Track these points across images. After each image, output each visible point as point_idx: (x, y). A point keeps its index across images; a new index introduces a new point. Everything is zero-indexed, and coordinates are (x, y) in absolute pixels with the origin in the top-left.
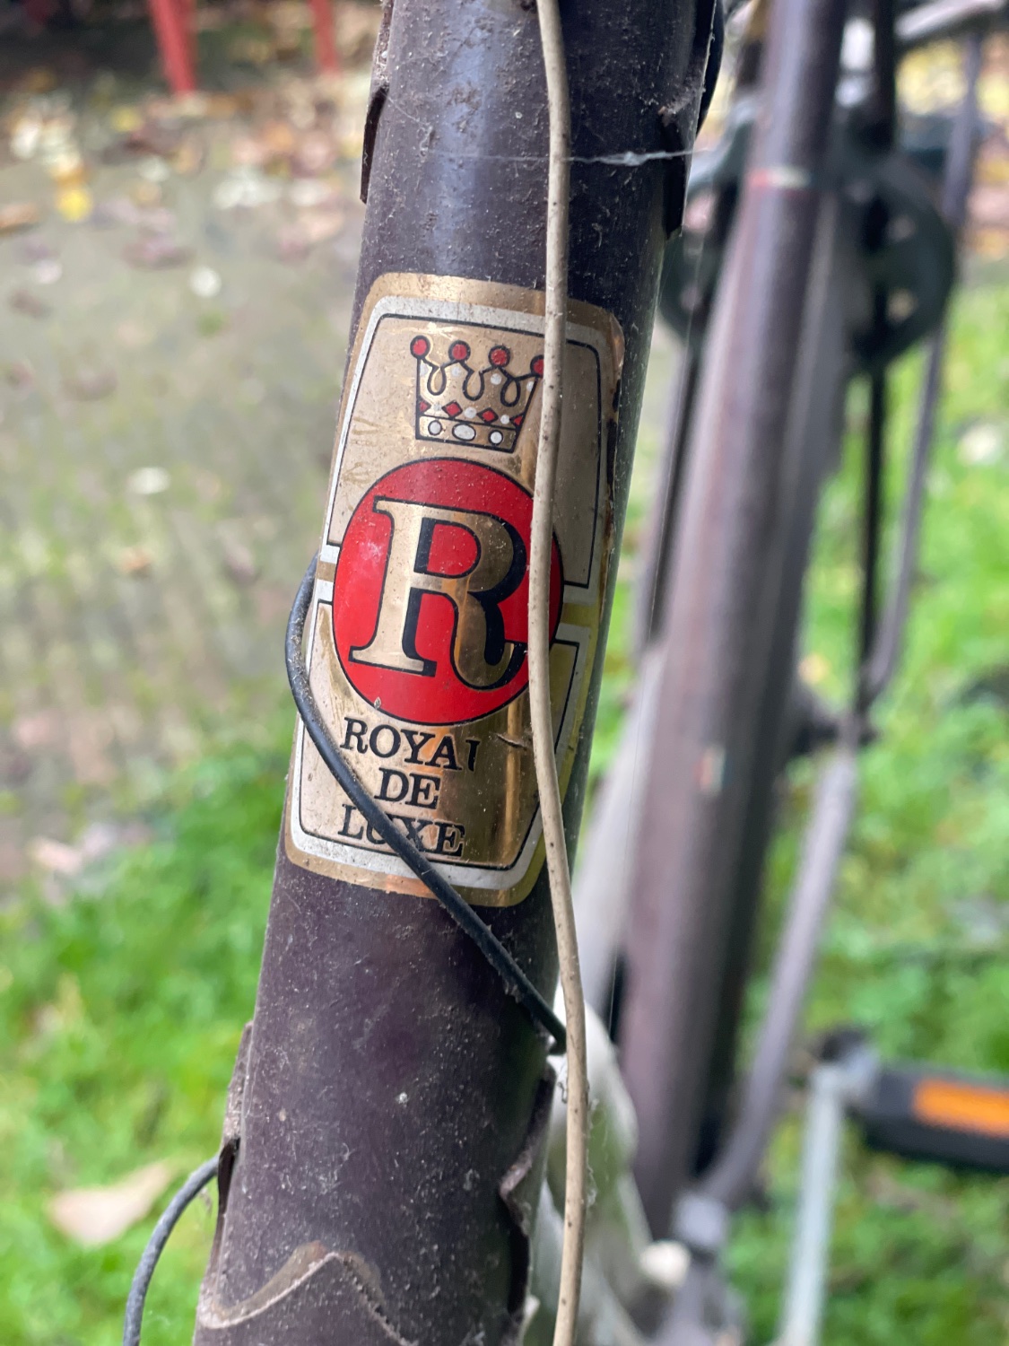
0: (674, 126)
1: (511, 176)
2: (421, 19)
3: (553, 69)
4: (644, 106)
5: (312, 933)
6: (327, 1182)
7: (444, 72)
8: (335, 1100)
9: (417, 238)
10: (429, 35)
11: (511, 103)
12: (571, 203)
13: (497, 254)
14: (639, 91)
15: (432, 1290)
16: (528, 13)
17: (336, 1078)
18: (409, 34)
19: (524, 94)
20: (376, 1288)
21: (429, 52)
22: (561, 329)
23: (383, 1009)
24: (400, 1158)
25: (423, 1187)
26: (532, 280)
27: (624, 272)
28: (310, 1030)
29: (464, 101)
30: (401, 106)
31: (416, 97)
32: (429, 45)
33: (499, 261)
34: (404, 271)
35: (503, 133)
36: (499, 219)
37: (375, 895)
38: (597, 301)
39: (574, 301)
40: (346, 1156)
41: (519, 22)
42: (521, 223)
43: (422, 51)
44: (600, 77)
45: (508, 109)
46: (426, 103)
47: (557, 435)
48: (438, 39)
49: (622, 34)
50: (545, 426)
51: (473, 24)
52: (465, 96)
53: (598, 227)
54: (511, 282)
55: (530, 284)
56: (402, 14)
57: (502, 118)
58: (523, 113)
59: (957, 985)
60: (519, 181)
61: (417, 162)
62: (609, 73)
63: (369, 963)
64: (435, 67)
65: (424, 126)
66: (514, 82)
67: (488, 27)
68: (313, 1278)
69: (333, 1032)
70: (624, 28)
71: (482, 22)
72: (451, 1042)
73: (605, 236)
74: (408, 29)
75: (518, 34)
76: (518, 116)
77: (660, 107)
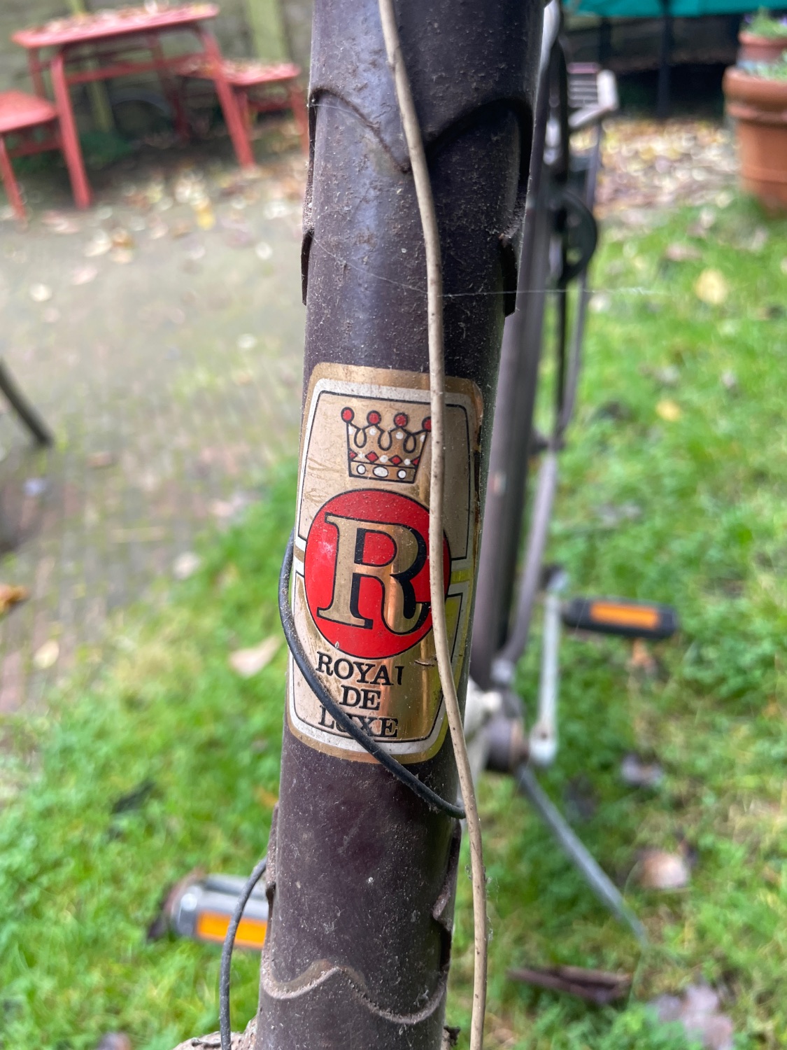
0: (510, 246)
1: (401, 294)
2: (332, 183)
3: (427, 217)
4: (490, 235)
5: (307, 781)
6: (329, 928)
7: (350, 221)
8: (329, 881)
9: (340, 340)
10: (338, 194)
11: (399, 242)
12: (444, 310)
13: (395, 350)
14: (486, 225)
15: (397, 981)
16: (407, 176)
17: (329, 869)
18: (324, 193)
19: (407, 234)
20: (362, 984)
21: (339, 206)
22: (442, 398)
23: (354, 831)
24: (371, 914)
25: (387, 927)
26: (420, 366)
27: (480, 351)
28: (311, 839)
29: (365, 242)
30: (323, 245)
31: (332, 239)
32: (338, 201)
33: (397, 355)
34: (333, 362)
35: (394, 263)
36: (395, 325)
37: (344, 763)
38: (464, 375)
39: (449, 377)
40: (339, 915)
41: (400, 183)
42: (410, 327)
43: (334, 206)
44: (459, 218)
45: (396, 246)
46: (339, 243)
47: (443, 474)
48: (345, 197)
49: (473, 186)
50: (434, 469)
51: (368, 186)
52: (366, 238)
53: (462, 325)
54: (406, 368)
55: (419, 369)
56: (318, 177)
57: (393, 253)
58: (407, 249)
60: (407, 298)
61: (337, 285)
62: (465, 215)
63: (344, 803)
64: (344, 218)
65: (339, 260)
66: (399, 226)
67: (379, 187)
68: (323, 984)
69: (324, 842)
70: (474, 181)
71: (375, 184)
72: (398, 845)
73: (468, 329)
74: (323, 189)
75: (401, 192)
76: (404, 251)
77: (500, 234)
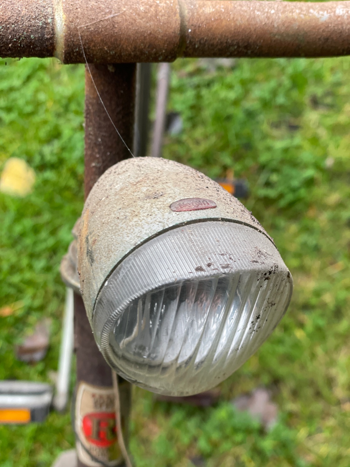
59: (204, 92)
